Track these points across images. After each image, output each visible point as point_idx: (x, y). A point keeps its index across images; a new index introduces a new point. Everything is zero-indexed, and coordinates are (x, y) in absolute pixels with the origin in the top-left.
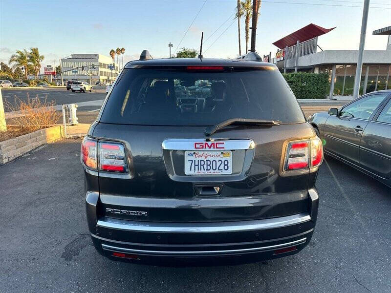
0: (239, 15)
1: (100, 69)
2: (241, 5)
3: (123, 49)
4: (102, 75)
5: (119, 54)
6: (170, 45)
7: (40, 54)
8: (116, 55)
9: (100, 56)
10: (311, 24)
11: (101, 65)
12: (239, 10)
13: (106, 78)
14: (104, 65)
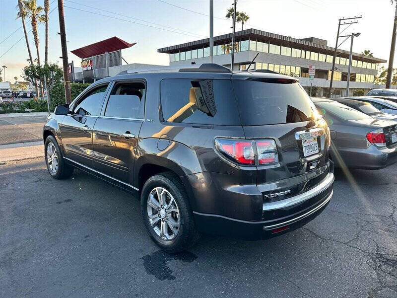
0: (22, 15)
2: (24, 5)
10: (115, 37)
12: (21, 9)
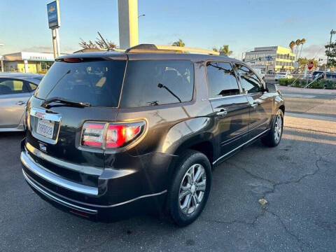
1: (277, 60)
3: (303, 40)
4: (277, 64)
5: (298, 45)
6: (332, 33)
7: (229, 50)
8: (295, 46)
9: (278, 48)
11: (278, 56)
13: (281, 67)
14: (282, 55)
